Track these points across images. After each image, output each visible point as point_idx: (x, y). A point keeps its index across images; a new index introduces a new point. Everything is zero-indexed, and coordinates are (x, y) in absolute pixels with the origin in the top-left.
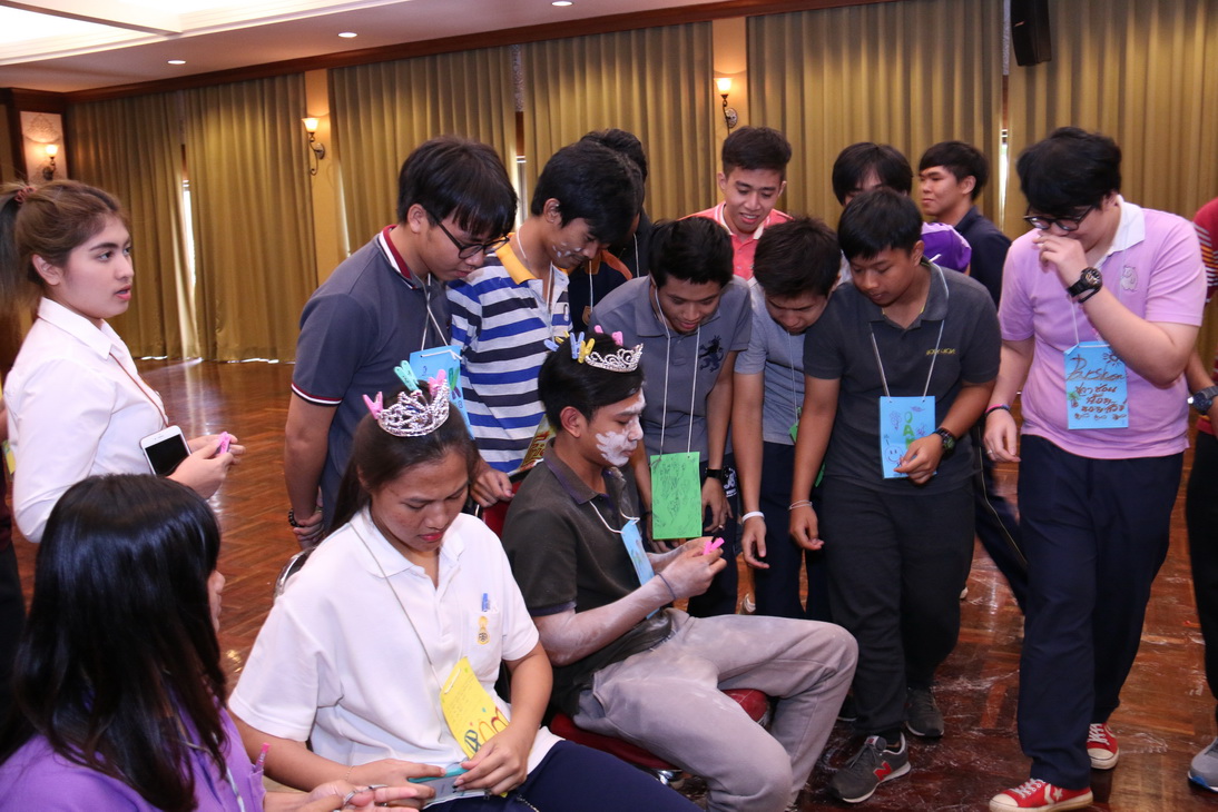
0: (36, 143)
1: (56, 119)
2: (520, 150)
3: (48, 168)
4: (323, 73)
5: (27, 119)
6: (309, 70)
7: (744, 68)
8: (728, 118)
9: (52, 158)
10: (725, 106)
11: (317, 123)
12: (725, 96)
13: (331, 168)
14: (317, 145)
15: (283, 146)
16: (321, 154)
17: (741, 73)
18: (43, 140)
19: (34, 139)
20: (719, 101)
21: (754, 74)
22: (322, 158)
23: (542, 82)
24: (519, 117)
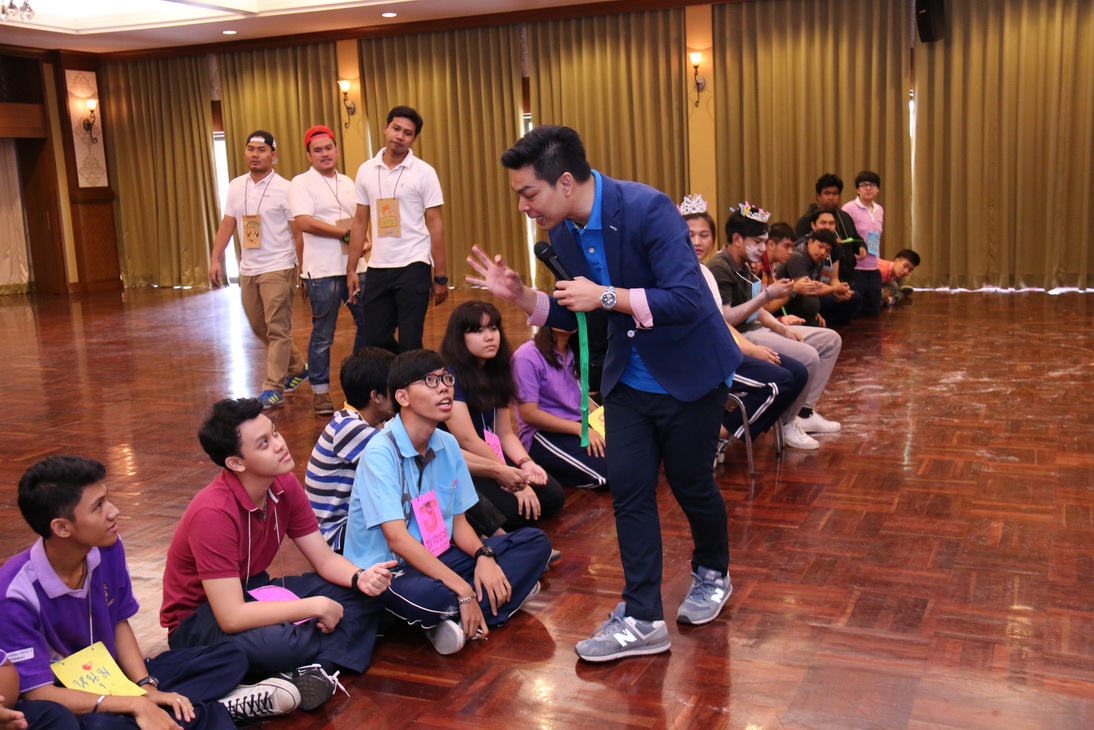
0: (78, 97)
1: (91, 76)
2: (527, 108)
3: (87, 120)
4: (353, 43)
5: (71, 75)
6: (341, 39)
7: (710, 45)
8: (698, 84)
9: (92, 112)
10: (696, 74)
11: (349, 84)
12: (696, 67)
13: (361, 122)
14: (349, 103)
15: (315, 105)
16: (351, 111)
17: (707, 49)
18: (83, 96)
19: (77, 94)
20: (691, 71)
21: (718, 49)
22: (353, 113)
23: (545, 54)
24: (525, 82)
